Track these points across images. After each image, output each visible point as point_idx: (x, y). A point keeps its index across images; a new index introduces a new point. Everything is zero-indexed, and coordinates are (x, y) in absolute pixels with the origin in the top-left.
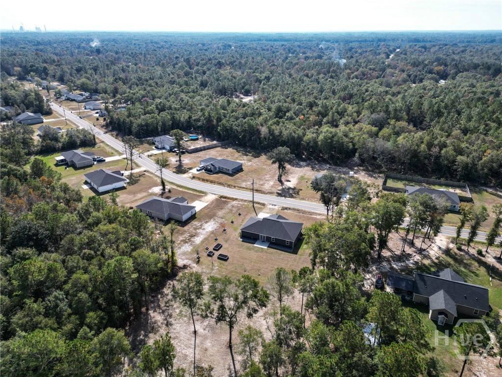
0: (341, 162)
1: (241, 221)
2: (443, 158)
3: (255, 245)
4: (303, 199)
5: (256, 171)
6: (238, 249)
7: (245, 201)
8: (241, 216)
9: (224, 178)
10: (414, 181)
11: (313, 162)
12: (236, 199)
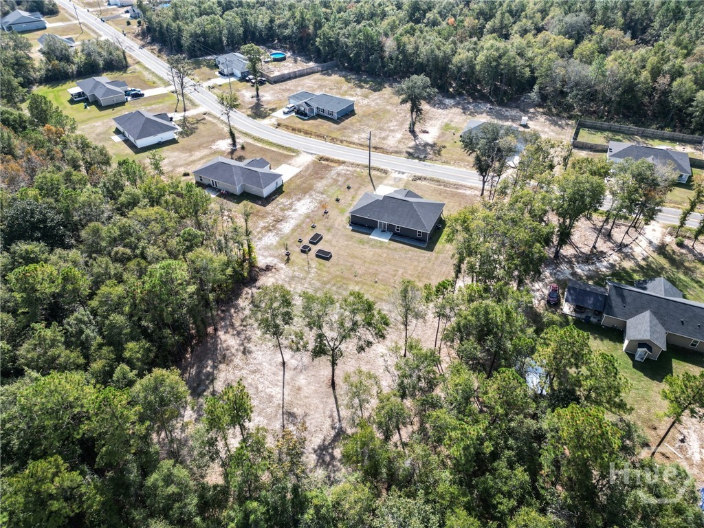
0: (509, 100)
1: (350, 198)
2: (673, 94)
3: (371, 237)
4: (447, 163)
5: (376, 115)
6: (346, 243)
7: (358, 165)
8: (351, 190)
9: (325, 126)
10: (623, 133)
11: (465, 99)
12: (343, 163)
